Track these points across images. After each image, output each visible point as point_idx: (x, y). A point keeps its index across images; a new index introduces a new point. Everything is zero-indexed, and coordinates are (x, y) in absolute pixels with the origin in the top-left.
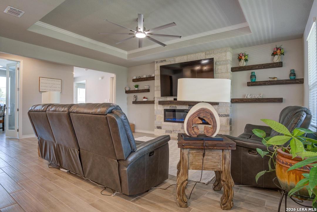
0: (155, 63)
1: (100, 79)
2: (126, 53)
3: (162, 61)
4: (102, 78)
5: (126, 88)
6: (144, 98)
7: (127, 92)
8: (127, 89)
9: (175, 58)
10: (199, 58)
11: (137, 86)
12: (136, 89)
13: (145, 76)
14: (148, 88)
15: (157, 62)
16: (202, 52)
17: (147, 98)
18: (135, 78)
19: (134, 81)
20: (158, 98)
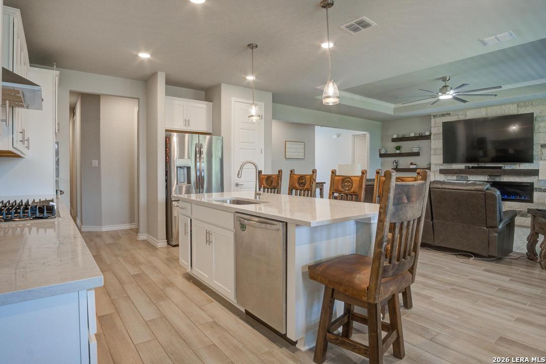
0: (432, 117)
1: (335, 137)
2: (392, 106)
3: (443, 115)
4: (338, 136)
5: (380, 150)
6: (412, 164)
7: (381, 156)
8: (383, 152)
9: (466, 110)
10: (506, 111)
11: (398, 148)
12: (398, 152)
13: (412, 135)
14: (417, 151)
15: (435, 116)
16: (512, 103)
17: (415, 165)
18: (395, 136)
19: (394, 140)
20: (436, 165)
